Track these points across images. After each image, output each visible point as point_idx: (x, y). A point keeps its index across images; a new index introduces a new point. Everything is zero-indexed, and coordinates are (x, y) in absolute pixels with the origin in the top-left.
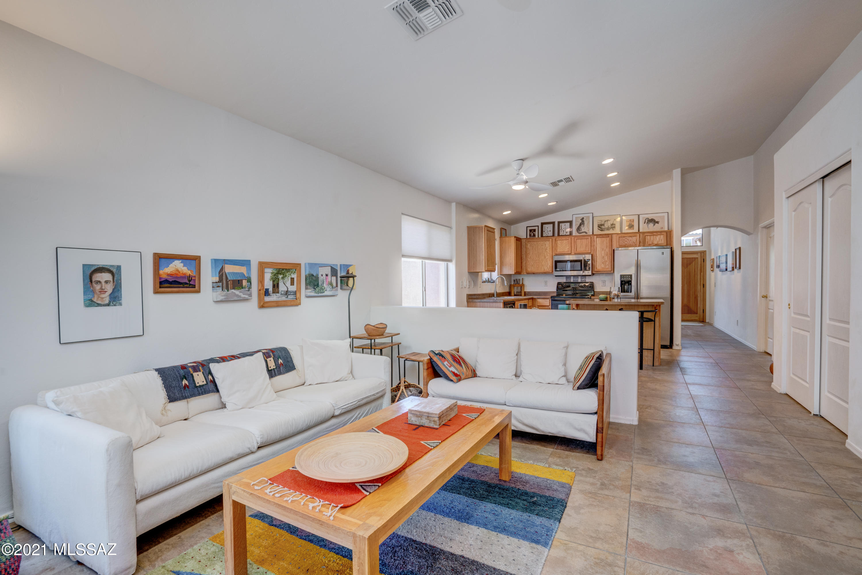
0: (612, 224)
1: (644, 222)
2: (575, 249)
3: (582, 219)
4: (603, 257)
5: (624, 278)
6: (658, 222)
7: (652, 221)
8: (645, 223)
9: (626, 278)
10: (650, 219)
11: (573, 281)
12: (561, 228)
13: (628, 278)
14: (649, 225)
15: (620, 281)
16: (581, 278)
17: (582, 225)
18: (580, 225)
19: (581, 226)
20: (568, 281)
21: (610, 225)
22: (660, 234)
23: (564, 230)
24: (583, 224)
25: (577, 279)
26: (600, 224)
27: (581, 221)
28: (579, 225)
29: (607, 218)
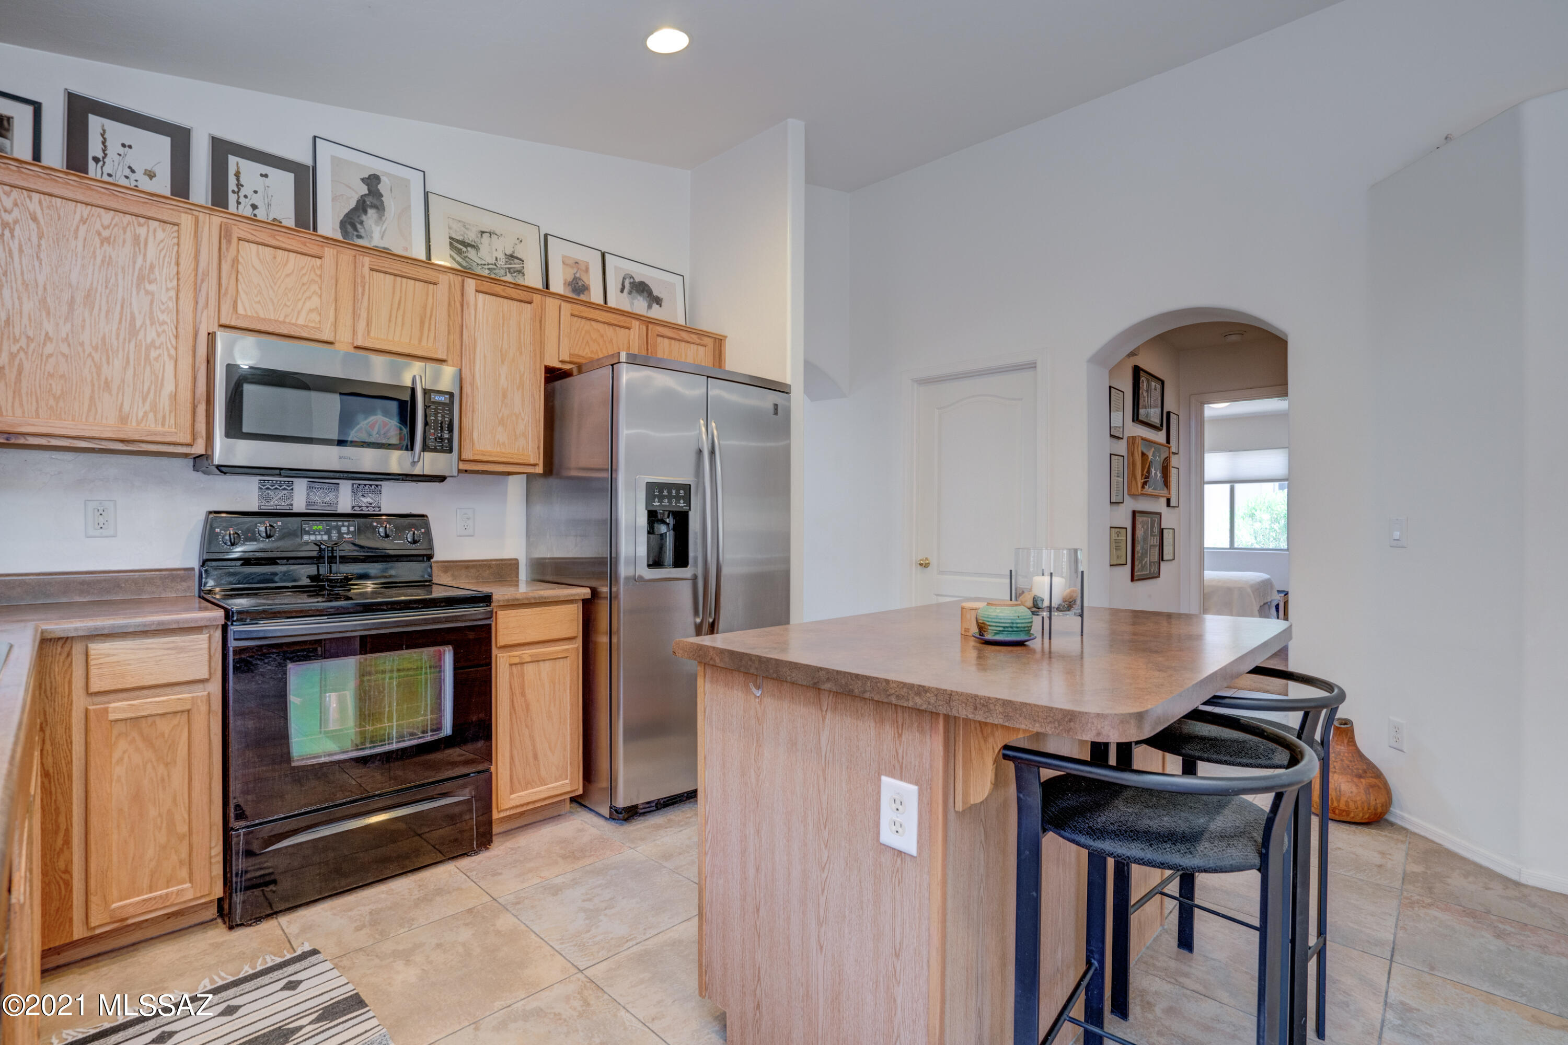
0: (511, 257)
1: (620, 286)
2: (361, 325)
3: (372, 181)
4: (504, 396)
5: (661, 501)
6: (658, 301)
7: (643, 292)
8: (622, 291)
9: (670, 497)
10: (637, 280)
11: (308, 503)
12: (239, 185)
13: (678, 498)
14: (635, 302)
15: (646, 512)
16: (354, 492)
17: (371, 212)
18: (362, 207)
19: (365, 212)
20: (276, 502)
21: (501, 256)
22: (698, 341)
23: (256, 199)
24: (374, 206)
25: (330, 497)
26: (460, 238)
27: (364, 190)
28: (353, 204)
29: (488, 223)
